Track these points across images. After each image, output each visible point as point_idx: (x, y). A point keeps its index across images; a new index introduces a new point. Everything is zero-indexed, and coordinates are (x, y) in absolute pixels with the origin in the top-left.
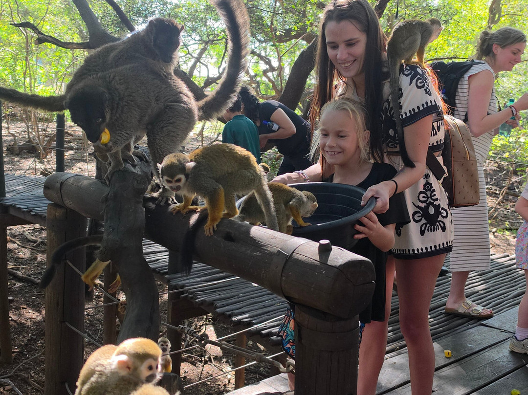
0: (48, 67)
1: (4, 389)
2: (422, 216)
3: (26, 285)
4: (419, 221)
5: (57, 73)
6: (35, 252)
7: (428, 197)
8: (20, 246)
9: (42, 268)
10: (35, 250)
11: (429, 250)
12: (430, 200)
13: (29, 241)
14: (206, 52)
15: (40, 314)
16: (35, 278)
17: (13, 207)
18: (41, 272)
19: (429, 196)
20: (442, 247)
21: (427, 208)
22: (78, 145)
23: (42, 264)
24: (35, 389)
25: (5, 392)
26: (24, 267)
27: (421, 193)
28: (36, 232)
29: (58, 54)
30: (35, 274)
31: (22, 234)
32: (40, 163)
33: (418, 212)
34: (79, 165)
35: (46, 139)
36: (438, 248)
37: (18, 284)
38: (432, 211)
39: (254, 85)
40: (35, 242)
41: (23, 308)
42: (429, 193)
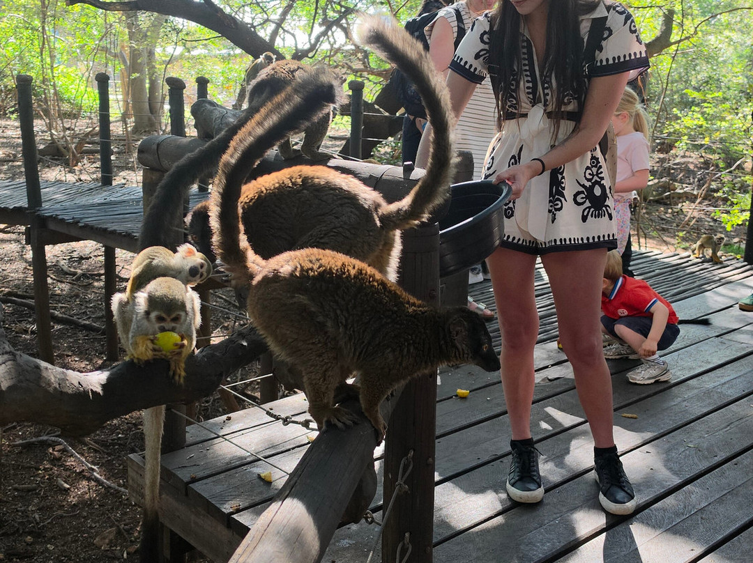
0: (70, 39)
1: (53, 450)
2: (586, 197)
3: (68, 327)
4: (582, 204)
5: (82, 47)
6: (75, 286)
7: (593, 175)
8: (54, 280)
9: (87, 307)
10: (75, 284)
11: (591, 241)
12: (596, 178)
13: (66, 273)
14: (292, 11)
15: (90, 362)
16: (79, 319)
17: (54, 218)
18: (86, 312)
19: (595, 173)
20: (606, 238)
21: (592, 187)
22: (118, 148)
23: (87, 302)
24: (93, 449)
25: (55, 453)
26: (63, 305)
27: (588, 168)
28: (74, 262)
29: (84, 20)
30: (78, 315)
31: (55, 265)
32: (70, 172)
33: (582, 192)
34: (123, 174)
35: (76, 140)
36: (602, 239)
37: (57, 327)
38: (597, 191)
39: (360, 55)
40: (74, 274)
41: (68, 356)
42: (594, 170)
